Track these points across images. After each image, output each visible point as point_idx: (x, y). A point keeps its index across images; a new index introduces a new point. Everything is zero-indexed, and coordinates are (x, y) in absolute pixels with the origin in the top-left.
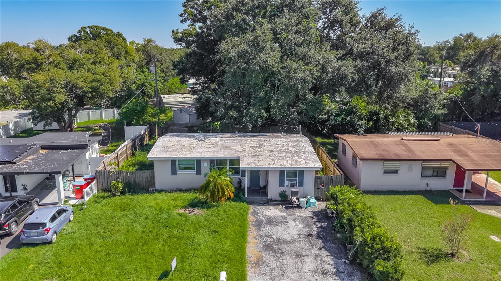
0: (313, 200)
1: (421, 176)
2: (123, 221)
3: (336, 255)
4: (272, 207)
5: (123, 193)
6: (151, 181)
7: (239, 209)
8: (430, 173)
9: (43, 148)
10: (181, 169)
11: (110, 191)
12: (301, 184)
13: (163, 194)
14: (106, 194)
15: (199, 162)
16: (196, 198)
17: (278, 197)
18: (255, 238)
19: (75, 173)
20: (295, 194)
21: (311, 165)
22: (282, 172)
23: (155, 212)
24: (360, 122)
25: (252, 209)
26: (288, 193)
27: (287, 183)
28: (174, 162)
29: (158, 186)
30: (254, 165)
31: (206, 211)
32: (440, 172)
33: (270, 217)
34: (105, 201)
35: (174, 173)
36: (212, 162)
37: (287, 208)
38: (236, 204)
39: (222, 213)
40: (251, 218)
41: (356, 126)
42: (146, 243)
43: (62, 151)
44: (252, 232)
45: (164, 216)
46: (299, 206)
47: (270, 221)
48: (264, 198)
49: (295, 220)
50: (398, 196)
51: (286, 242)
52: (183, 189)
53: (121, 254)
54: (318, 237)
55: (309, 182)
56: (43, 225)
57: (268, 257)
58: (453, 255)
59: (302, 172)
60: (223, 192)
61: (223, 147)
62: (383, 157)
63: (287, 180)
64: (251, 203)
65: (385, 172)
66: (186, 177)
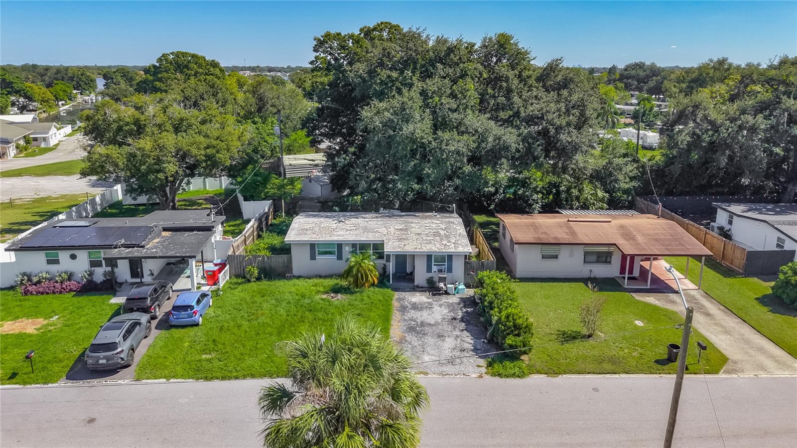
0: (462, 287)
1: (584, 262)
2: (265, 305)
3: (476, 336)
4: (418, 294)
5: (258, 279)
6: (287, 267)
7: (384, 295)
8: (594, 258)
9: (165, 229)
10: (321, 253)
11: (244, 277)
12: (450, 270)
13: (302, 280)
14: (240, 280)
15: (340, 246)
16: (337, 284)
17: (425, 284)
18: (399, 321)
19: (204, 258)
20: (442, 280)
21: (460, 249)
22: (429, 257)
23: (297, 298)
24: (535, 197)
25: (397, 295)
26: (436, 279)
27: (434, 268)
28: (313, 246)
30: (399, 250)
31: (349, 296)
32: (604, 258)
33: (415, 303)
34: (240, 287)
35: (313, 257)
36: (354, 245)
37: (433, 295)
38: (381, 290)
39: (366, 298)
40: (395, 304)
42: (292, 325)
43: (187, 234)
44: (396, 316)
45: (307, 301)
46: (446, 293)
47: (415, 307)
48: (411, 285)
49: (440, 306)
50: (556, 284)
51: (430, 324)
52: (323, 274)
53: (271, 334)
54: (462, 320)
55: (459, 267)
56: (191, 307)
57: (410, 337)
58: (590, 336)
59: (450, 257)
60: (367, 277)
61: (366, 230)
62: (540, 240)
63: (434, 265)
64: (396, 290)
65: (543, 257)
66: (325, 262)
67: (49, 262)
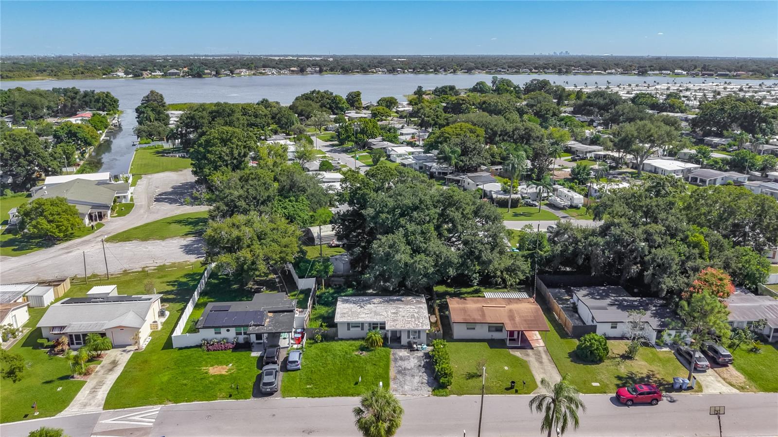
0: (425, 346)
1: (489, 331)
2: (328, 357)
3: (429, 376)
4: (403, 350)
5: (322, 341)
6: (336, 334)
7: (386, 352)
8: (494, 329)
9: (269, 312)
10: (353, 327)
11: (313, 339)
12: (419, 337)
13: (343, 341)
14: (312, 341)
15: (363, 324)
16: (362, 344)
17: (406, 344)
18: (394, 367)
20: (415, 343)
21: (424, 328)
22: (409, 332)
23: (344, 354)
24: (474, 275)
25: (392, 351)
26: (412, 342)
27: (411, 337)
28: (348, 324)
29: (340, 336)
30: (393, 328)
31: (369, 353)
32: (499, 328)
33: (402, 356)
34: (313, 346)
35: (349, 329)
36: (370, 324)
37: (411, 351)
38: (384, 348)
39: (377, 354)
40: (392, 357)
41: (472, 278)
42: (344, 370)
43: (282, 315)
44: (392, 364)
45: (349, 356)
46: (417, 350)
47: (402, 359)
48: (399, 345)
49: (414, 358)
50: (473, 343)
51: (408, 369)
52: (354, 337)
53: (335, 375)
54: (424, 367)
55: (424, 337)
56: (297, 362)
57: (398, 376)
58: (480, 376)
59: (419, 331)
60: (377, 343)
61: (376, 314)
62: (466, 320)
63: (411, 335)
64: (392, 348)
65: (468, 329)
66: (355, 332)
67: (216, 333)
